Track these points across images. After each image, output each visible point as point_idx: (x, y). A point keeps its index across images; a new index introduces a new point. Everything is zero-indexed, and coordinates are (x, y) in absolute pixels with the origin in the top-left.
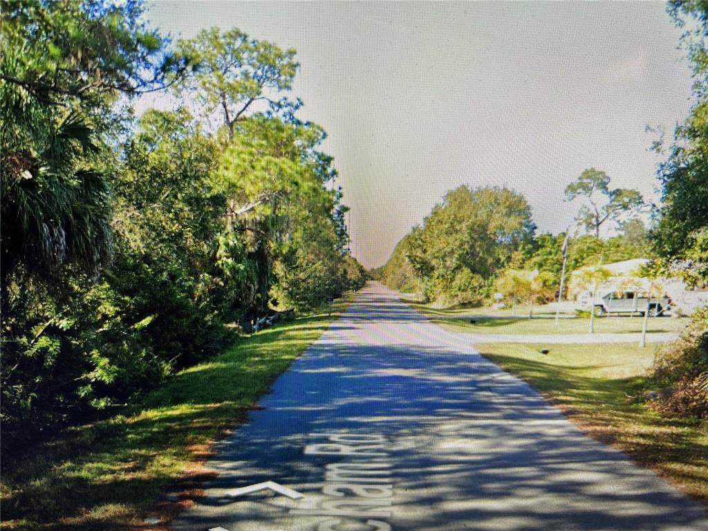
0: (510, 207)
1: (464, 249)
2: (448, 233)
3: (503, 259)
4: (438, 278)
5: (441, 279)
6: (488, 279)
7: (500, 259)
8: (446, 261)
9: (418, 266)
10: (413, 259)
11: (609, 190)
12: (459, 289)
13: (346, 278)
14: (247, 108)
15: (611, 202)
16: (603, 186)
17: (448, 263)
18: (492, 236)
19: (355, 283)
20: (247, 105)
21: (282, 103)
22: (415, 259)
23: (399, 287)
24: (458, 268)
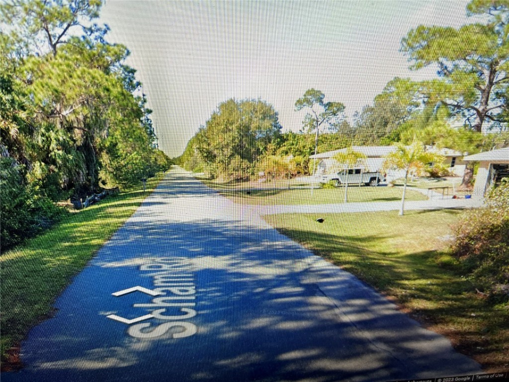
0: (264, 114)
1: (235, 143)
2: (224, 132)
3: (261, 149)
4: (219, 162)
5: (221, 163)
6: (252, 163)
7: (259, 149)
8: (224, 151)
9: (205, 155)
10: (201, 150)
11: (324, 103)
12: (234, 170)
13: (156, 164)
14: (66, 33)
15: (326, 111)
16: (320, 101)
17: (225, 152)
18: (253, 133)
19: (163, 167)
20: (65, 31)
21: (93, 28)
22: (202, 150)
23: (192, 169)
24: (232, 155)
